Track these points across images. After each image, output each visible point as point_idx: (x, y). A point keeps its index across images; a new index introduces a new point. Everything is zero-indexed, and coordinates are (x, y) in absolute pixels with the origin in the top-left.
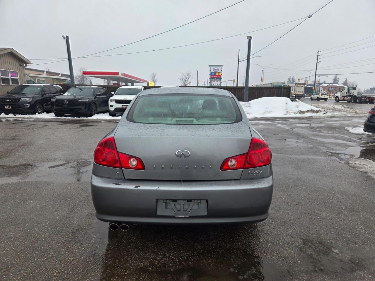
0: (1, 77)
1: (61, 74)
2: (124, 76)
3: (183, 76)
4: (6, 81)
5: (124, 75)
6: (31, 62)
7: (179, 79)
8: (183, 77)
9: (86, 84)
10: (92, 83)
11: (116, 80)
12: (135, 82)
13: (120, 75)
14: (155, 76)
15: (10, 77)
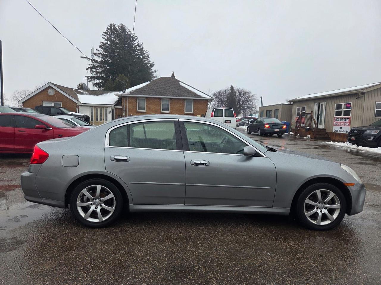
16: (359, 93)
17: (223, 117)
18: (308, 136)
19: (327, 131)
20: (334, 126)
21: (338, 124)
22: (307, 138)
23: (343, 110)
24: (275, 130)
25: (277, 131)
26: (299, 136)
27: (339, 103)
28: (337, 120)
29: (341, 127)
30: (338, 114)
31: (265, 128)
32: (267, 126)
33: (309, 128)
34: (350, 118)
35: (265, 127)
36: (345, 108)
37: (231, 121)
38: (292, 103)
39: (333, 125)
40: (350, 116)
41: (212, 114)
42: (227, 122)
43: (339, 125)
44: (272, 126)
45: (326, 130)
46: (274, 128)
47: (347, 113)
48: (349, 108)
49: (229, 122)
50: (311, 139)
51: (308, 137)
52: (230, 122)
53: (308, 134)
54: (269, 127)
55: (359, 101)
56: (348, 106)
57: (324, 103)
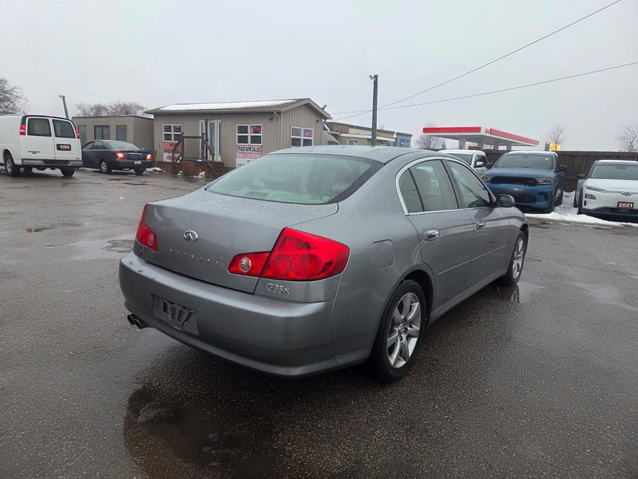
0: (292, 137)
1: (397, 133)
2: (490, 133)
3: (626, 131)
4: (297, 143)
5: (492, 131)
6: (331, 117)
7: (616, 138)
8: (626, 133)
9: (436, 148)
10: (445, 146)
11: (477, 141)
12: (513, 144)
13: (482, 133)
14: (561, 132)
15: (302, 137)
16: (275, 113)
17: (51, 136)
18: (200, 174)
19: (225, 166)
20: (237, 158)
21: (243, 155)
22: (200, 177)
23: (250, 134)
24: (135, 162)
25: (139, 165)
26: (183, 173)
27: (243, 124)
28: (242, 149)
29: (248, 159)
30: (243, 140)
31: (117, 160)
32: (120, 155)
33: (201, 160)
34: (261, 147)
35: (117, 156)
36: (253, 132)
37: (70, 146)
38: (152, 117)
39: (235, 156)
40: (261, 145)
41: (21, 128)
42: (61, 147)
43: (245, 157)
44: (128, 154)
45: (223, 164)
46: (133, 159)
47: (256, 140)
48: (258, 132)
49: (65, 147)
50: (206, 179)
51: (202, 176)
52: (68, 147)
53: (201, 171)
54: (125, 157)
55: (272, 124)
56: (257, 130)
57: (216, 122)
